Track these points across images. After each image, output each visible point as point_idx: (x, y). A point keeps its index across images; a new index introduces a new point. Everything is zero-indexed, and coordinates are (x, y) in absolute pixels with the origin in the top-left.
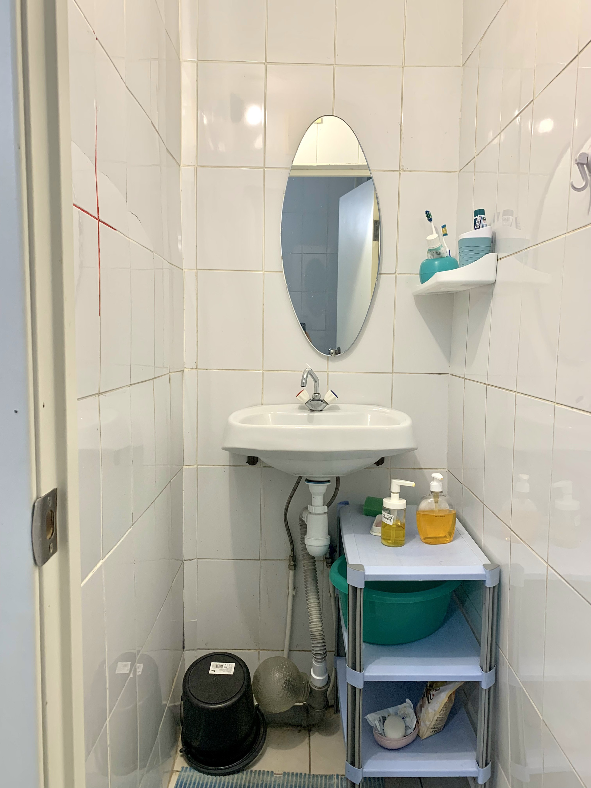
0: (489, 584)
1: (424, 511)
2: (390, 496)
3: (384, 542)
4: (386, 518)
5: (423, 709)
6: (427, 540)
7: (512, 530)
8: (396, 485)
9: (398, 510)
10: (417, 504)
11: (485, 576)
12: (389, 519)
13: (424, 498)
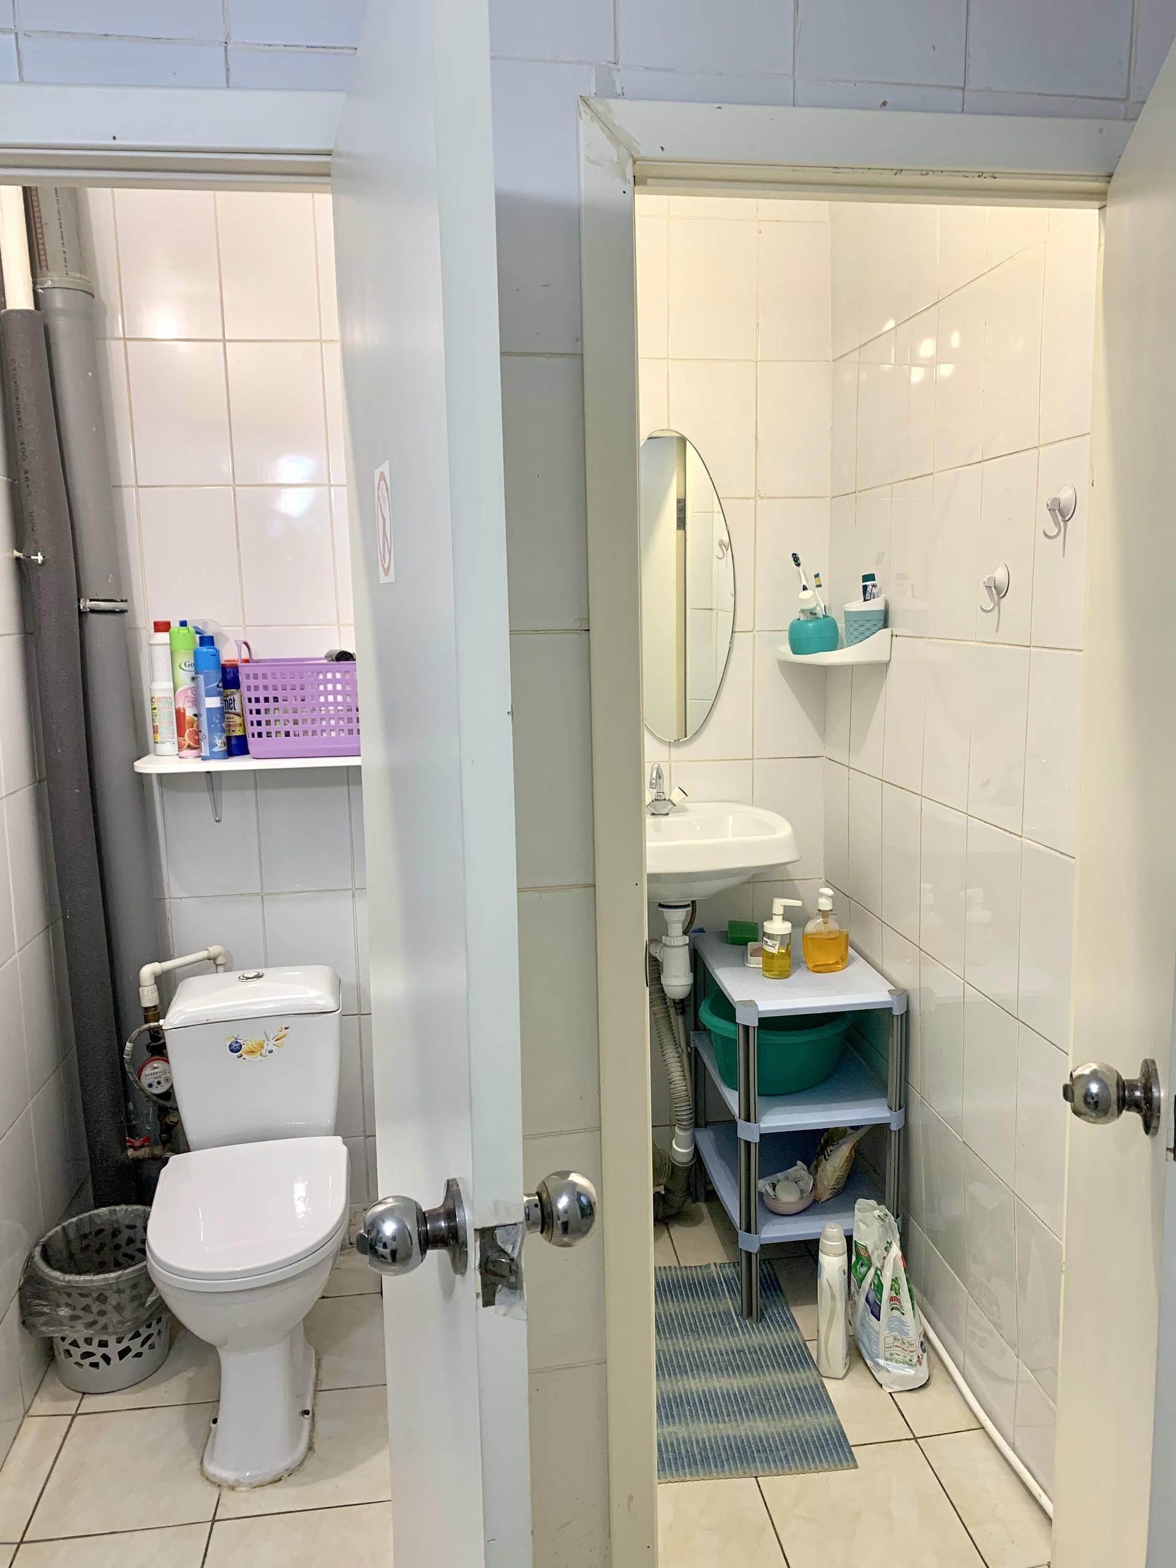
0: (897, 1012)
1: (812, 934)
2: (771, 919)
3: (767, 974)
4: (769, 945)
5: (819, 1169)
6: (817, 969)
7: (921, 949)
8: (779, 905)
9: (782, 936)
10: (804, 925)
11: (892, 1002)
12: (773, 947)
13: (809, 919)
